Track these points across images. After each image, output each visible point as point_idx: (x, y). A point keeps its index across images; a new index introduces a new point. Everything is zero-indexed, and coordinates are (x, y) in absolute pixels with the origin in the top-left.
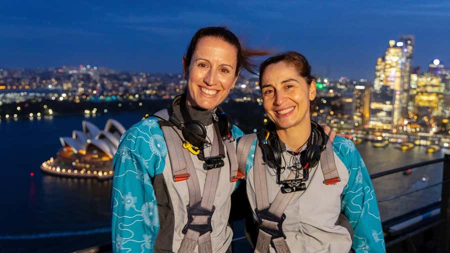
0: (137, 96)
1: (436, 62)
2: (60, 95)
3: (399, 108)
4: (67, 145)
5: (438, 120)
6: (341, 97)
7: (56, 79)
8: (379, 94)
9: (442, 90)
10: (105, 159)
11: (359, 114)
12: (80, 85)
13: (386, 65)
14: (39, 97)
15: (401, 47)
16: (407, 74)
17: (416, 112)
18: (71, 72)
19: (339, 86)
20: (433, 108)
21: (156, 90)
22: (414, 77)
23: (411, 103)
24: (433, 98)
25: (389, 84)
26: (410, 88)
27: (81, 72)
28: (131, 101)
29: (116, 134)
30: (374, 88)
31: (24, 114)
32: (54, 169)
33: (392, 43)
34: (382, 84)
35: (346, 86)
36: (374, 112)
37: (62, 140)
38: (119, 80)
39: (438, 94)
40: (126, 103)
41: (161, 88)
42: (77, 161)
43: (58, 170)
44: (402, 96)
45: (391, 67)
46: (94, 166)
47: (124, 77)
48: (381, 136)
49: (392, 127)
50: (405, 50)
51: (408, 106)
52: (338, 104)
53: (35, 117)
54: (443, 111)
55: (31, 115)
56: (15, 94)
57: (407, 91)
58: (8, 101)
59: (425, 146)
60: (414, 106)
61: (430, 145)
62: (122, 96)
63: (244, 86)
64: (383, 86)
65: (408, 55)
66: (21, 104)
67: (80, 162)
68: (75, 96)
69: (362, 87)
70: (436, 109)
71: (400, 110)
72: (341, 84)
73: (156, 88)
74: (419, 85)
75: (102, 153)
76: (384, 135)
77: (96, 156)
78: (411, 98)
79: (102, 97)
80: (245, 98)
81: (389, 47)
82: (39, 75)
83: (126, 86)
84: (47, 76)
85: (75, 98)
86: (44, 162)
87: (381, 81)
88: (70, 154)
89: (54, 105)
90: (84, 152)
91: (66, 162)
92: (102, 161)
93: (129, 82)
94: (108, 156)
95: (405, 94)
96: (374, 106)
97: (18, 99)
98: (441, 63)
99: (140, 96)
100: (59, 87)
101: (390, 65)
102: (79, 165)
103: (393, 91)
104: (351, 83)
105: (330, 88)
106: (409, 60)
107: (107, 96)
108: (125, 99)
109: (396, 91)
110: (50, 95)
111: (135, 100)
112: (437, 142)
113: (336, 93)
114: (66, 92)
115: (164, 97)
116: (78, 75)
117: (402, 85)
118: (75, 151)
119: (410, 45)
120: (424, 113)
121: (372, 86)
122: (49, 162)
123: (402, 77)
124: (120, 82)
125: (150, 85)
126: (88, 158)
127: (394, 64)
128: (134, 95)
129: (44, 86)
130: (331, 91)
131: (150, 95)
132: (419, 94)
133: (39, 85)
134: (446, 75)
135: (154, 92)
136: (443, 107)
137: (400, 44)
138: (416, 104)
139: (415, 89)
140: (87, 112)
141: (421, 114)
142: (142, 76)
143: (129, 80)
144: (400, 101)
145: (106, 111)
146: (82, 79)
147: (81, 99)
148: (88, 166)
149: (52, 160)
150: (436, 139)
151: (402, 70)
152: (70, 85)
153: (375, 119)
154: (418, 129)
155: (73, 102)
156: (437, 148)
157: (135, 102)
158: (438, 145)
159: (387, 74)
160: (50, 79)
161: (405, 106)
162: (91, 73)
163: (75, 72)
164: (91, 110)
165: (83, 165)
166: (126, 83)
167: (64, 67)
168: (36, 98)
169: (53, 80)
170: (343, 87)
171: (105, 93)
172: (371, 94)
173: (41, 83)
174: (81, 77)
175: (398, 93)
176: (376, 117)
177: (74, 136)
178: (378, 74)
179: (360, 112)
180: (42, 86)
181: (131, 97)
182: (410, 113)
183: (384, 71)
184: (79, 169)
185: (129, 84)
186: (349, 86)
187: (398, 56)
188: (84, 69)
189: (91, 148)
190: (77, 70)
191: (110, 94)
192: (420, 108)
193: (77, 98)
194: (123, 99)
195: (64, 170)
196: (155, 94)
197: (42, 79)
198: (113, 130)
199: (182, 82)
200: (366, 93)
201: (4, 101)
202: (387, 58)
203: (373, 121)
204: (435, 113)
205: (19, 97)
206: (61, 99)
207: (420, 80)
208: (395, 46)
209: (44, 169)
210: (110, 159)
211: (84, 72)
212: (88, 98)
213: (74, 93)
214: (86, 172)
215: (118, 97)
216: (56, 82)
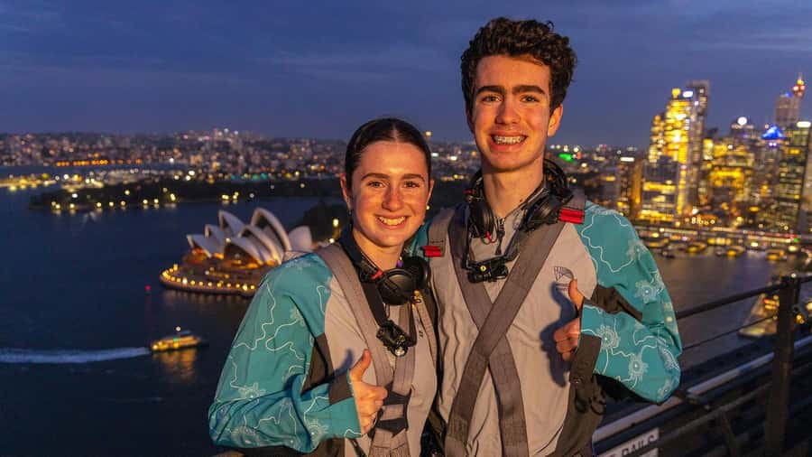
0: (297, 174)
1: (742, 121)
2: (186, 173)
3: (685, 190)
4: (197, 246)
5: (744, 208)
6: (598, 174)
7: (180, 150)
8: (656, 169)
9: (750, 163)
10: (251, 266)
11: (625, 199)
12: (214, 157)
13: (667, 125)
14: (157, 176)
15: (689, 99)
16: (699, 139)
17: (711, 195)
18: (201, 139)
19: (596, 158)
20: (736, 190)
21: (324, 165)
22: (709, 144)
23: (703, 183)
24: (736, 174)
25: (670, 154)
26: (702, 161)
27: (216, 138)
28: (289, 181)
29: (267, 229)
30: (648, 159)
31: (134, 200)
32: (179, 280)
33: (676, 92)
34: (660, 153)
35: (606, 158)
36: (648, 196)
37: (189, 238)
38: (270, 149)
39: (743, 169)
40: (281, 184)
42: (212, 269)
43: (185, 281)
44: (689, 172)
45: (674, 129)
46: (235, 276)
47: (279, 145)
48: (659, 232)
49: (674, 218)
50: (696, 103)
51: (698, 187)
52: (595, 185)
53: (151, 205)
54: (750, 195)
55: (145, 202)
56: (122, 172)
57: (698, 164)
58: (112, 182)
59: (724, 246)
60: (707, 187)
61: (731, 245)
62: (275, 174)
63: (454, 158)
64: (661, 157)
65: (700, 110)
66: (130, 186)
67: (216, 271)
68: (207, 173)
69: (631, 159)
70: (740, 191)
71: (687, 193)
72: (599, 155)
73: (324, 161)
74: (716, 155)
75: (247, 257)
76: (662, 230)
77: (239, 262)
78: (704, 175)
79: (246, 176)
80: (456, 176)
81: (672, 98)
82: (155, 143)
83: (280, 160)
84: (167, 145)
85: (207, 177)
86: (164, 270)
87: (659, 149)
88: (202, 258)
89: (179, 187)
90: (221, 256)
91: (197, 271)
92: (248, 269)
93: (285, 153)
94: (256, 262)
95: (695, 170)
96: (648, 186)
97: (126, 179)
98: (749, 122)
99: (302, 173)
100: (184, 161)
101: (672, 125)
102: (214, 274)
103: (676, 165)
104: (614, 153)
105: (583, 161)
106: (701, 118)
107: (253, 174)
108: (281, 178)
109: (682, 164)
110: (172, 173)
111: (294, 179)
112: (740, 241)
113: (592, 168)
114: (194, 168)
116: (211, 142)
117: (690, 156)
118: (209, 255)
119: (704, 95)
120: (723, 196)
121: (646, 157)
122: (171, 270)
123: (690, 143)
124: (273, 153)
125: (316, 157)
126: (227, 265)
127: (679, 125)
128: (293, 173)
129: (164, 160)
130: (584, 165)
131: (316, 172)
132: (716, 169)
133: (155, 157)
134: (756, 141)
135: (322, 167)
136: (752, 188)
137: (688, 94)
138: (711, 184)
139: (709, 161)
140: (225, 197)
141: (718, 198)
142: (305, 143)
143: (286, 150)
144: (688, 179)
145: (252, 196)
146: (217, 150)
147: (216, 178)
148: (227, 276)
149: (176, 267)
150: (740, 236)
151: (690, 134)
152: (199, 158)
153: (649, 206)
154: (713, 222)
155: (205, 183)
156: (741, 249)
157: (295, 182)
158: (742, 245)
159: (669, 139)
160: (171, 148)
161: (694, 186)
162: (230, 140)
163: (207, 138)
164: (231, 195)
165: (220, 275)
166: (280, 155)
167: (191, 132)
168: (153, 178)
169: (176, 151)
170: (601, 159)
171: (251, 170)
172: (643, 170)
173: (158, 155)
174: (216, 145)
175: (684, 167)
176: (652, 204)
177: (207, 233)
178: (655, 139)
179: (626, 196)
180: (160, 160)
181: (289, 176)
182: (701, 197)
183: (664, 135)
184: (215, 282)
185: (286, 156)
186: (611, 158)
187: (685, 112)
188: (220, 134)
189: (231, 250)
190: (210, 136)
191: (258, 171)
192: (715, 190)
193: (210, 176)
194: (277, 177)
195: (193, 283)
196: (324, 171)
197: (160, 149)
198: (263, 223)
200: (637, 167)
201: (106, 181)
202: (669, 115)
203: (646, 209)
204: (739, 198)
205: (128, 176)
206: (188, 178)
207: (718, 147)
208: (680, 98)
209: (165, 281)
210: (259, 265)
211: (221, 139)
212: (226, 177)
213: (205, 170)
214: (225, 284)
215: (270, 175)
216: (180, 154)
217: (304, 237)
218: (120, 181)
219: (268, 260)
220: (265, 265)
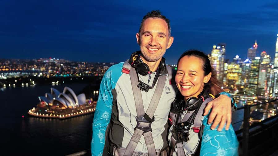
0: (80, 74)
2: (39, 74)
4: (42, 101)
7: (37, 65)
9: (240, 71)
10: (63, 108)
12: (50, 68)
13: (212, 58)
14: (27, 75)
15: (219, 49)
16: (223, 63)
17: (227, 82)
18: (44, 61)
23: (225, 78)
26: (224, 70)
27: (50, 61)
28: (77, 77)
29: (69, 94)
32: (35, 114)
33: (214, 47)
37: (39, 98)
39: (238, 73)
40: (75, 78)
41: (93, 70)
42: (48, 109)
43: (37, 114)
44: (220, 74)
45: (214, 59)
46: (57, 112)
47: (74, 64)
50: (222, 50)
51: (223, 79)
53: (25, 86)
54: (241, 82)
55: (23, 84)
56: (14, 73)
57: (222, 72)
58: (10, 77)
62: (72, 74)
65: (223, 53)
66: (17, 79)
67: (49, 110)
68: (47, 74)
70: (237, 81)
73: (91, 70)
74: (229, 69)
75: (61, 105)
77: (58, 107)
78: (225, 75)
79: (61, 75)
82: (27, 63)
83: (74, 69)
84: (32, 63)
86: (30, 110)
88: (44, 105)
89: (36, 79)
90: (51, 105)
91: (42, 110)
92: (61, 109)
93: (76, 67)
94: (65, 107)
95: (222, 74)
99: (82, 74)
100: (38, 69)
102: (49, 111)
106: (223, 56)
107: (64, 74)
108: (74, 76)
110: (33, 74)
111: (79, 76)
112: (238, 98)
115: (95, 75)
116: (48, 63)
117: (220, 69)
118: (47, 104)
119: (224, 48)
122: (32, 110)
123: (220, 64)
124: (71, 67)
125: (87, 69)
126: (54, 108)
127: (216, 58)
129: (30, 69)
131: (87, 74)
132: (229, 73)
133: (27, 68)
134: (242, 64)
135: (90, 72)
136: (241, 80)
138: (227, 78)
139: (226, 70)
140: (53, 83)
141: (230, 84)
142: (84, 63)
143: (76, 66)
145: (64, 82)
146: (51, 65)
147: (50, 76)
148: (54, 112)
149: (34, 109)
151: (219, 61)
152: (44, 69)
154: (228, 92)
155: (46, 77)
156: (238, 101)
157: (79, 77)
160: (33, 65)
161: (221, 79)
162: (56, 62)
164: (56, 82)
165: (51, 112)
166: (74, 67)
167: (41, 59)
168: (26, 75)
169: (35, 66)
171: (63, 73)
173: (28, 67)
174: (50, 64)
175: (218, 73)
177: (46, 96)
180: (29, 69)
181: (77, 75)
182: (224, 83)
184: (49, 114)
185: (77, 68)
188: (52, 60)
189: (55, 102)
190: (48, 60)
191: (66, 73)
192: (229, 80)
193: (48, 75)
195: (40, 114)
196: (90, 73)
199: (104, 67)
201: (8, 77)
202: (212, 54)
204: (237, 83)
206: (39, 76)
207: (229, 66)
208: (216, 49)
209: (30, 114)
210: (66, 108)
211: (52, 62)
212: (54, 75)
213: (46, 73)
214: (53, 115)
215: (70, 75)
216: (36, 67)
217: (83, 98)
218: (13, 77)
219: (70, 106)
220: (68, 108)
